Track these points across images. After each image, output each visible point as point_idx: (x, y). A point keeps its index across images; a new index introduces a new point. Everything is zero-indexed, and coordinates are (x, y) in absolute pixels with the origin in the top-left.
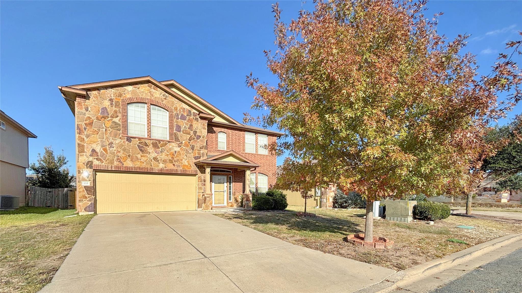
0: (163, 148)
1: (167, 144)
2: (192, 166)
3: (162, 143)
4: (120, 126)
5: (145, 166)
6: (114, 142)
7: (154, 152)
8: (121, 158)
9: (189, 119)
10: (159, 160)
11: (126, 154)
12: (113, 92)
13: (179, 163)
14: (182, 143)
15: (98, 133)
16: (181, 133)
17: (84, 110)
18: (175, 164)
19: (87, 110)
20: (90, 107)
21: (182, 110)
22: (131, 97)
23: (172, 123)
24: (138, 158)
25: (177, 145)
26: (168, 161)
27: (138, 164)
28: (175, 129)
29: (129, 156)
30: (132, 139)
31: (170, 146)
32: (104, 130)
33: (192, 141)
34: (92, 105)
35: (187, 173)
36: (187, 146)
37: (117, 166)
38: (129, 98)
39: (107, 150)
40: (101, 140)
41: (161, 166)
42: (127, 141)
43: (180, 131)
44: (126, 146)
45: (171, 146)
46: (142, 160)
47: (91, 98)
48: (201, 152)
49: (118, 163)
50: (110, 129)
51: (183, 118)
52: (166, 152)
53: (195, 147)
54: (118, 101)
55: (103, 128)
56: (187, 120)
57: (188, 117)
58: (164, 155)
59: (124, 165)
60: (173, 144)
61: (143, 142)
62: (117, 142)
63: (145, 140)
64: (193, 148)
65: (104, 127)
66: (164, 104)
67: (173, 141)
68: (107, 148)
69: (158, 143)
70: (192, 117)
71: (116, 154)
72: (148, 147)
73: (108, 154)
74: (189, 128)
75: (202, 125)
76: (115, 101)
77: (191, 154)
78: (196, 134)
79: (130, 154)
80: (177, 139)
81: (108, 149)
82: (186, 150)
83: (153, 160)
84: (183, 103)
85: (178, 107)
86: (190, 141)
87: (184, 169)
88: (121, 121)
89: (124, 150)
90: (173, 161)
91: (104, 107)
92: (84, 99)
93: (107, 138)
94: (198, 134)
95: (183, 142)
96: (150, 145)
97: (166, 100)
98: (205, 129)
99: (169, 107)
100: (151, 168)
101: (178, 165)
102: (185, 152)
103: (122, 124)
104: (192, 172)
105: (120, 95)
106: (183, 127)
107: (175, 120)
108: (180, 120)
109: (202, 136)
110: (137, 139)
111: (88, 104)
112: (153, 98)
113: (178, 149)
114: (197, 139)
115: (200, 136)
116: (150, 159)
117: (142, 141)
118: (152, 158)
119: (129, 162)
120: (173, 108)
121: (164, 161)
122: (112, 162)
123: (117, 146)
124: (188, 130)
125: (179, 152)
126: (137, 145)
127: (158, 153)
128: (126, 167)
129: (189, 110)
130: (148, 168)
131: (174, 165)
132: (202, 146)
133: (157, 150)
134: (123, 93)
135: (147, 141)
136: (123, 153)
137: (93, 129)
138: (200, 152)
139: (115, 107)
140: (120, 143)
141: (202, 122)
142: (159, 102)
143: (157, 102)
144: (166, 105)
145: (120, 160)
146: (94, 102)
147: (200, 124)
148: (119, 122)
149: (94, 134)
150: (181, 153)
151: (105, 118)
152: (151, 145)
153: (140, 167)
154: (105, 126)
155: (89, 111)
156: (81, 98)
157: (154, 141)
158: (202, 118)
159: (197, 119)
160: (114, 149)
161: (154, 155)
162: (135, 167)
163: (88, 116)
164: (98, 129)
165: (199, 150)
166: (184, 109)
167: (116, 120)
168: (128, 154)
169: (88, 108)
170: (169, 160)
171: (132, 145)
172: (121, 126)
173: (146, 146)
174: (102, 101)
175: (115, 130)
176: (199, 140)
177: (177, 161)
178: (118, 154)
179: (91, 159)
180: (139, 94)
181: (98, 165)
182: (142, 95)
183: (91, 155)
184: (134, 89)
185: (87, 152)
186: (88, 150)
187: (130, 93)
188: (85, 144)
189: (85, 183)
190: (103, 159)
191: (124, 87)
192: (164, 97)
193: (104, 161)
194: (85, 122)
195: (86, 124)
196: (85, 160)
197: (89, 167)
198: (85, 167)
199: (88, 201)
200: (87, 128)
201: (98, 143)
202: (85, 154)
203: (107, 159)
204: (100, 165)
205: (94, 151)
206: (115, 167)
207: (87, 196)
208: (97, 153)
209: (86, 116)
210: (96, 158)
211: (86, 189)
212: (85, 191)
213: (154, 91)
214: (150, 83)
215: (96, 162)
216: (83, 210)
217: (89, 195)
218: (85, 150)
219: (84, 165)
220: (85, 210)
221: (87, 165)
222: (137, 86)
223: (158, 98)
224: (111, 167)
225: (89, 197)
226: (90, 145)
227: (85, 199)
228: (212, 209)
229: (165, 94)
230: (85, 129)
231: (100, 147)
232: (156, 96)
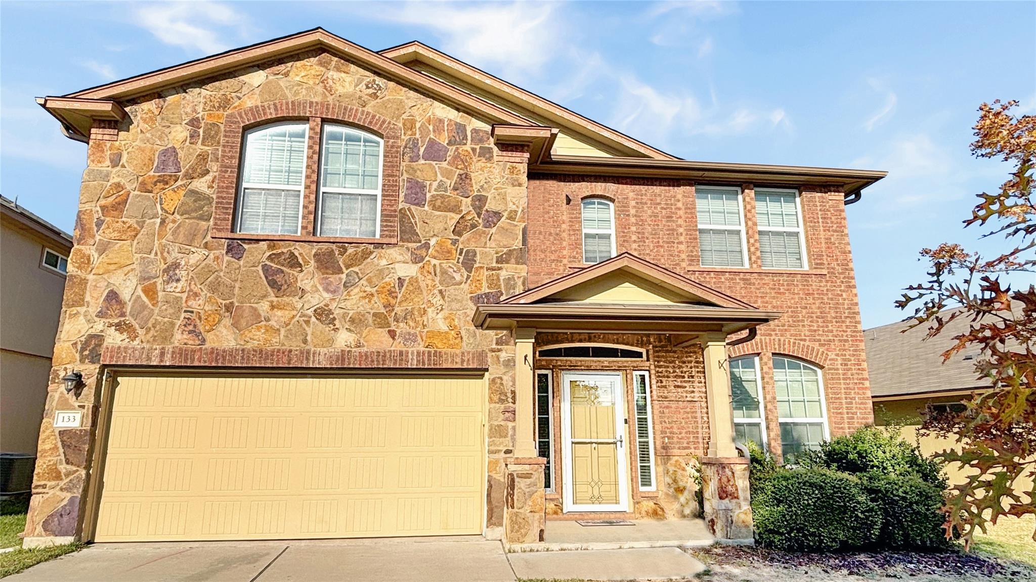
0: (356, 269)
1: (371, 253)
2: (463, 333)
3: (351, 251)
4: (211, 203)
5: (283, 345)
6: (183, 263)
7: (321, 289)
8: (200, 318)
9: (456, 157)
10: (334, 319)
11: (220, 301)
12: (205, 97)
13: (412, 324)
14: (427, 246)
15: (135, 236)
16: (426, 208)
17: (108, 163)
18: (398, 332)
19: (116, 161)
20: (128, 153)
21: (431, 128)
22: (260, 104)
23: (393, 176)
24: (260, 315)
25: (408, 256)
26: (370, 319)
27: (256, 338)
28: (402, 195)
29: (229, 308)
30: (246, 246)
31: (381, 260)
32: (159, 220)
33: (466, 236)
34: (134, 144)
35: (444, 366)
36: (445, 254)
37: (181, 349)
38: (251, 109)
39: (156, 293)
40: (142, 258)
41: (344, 339)
42: (227, 253)
43: (420, 203)
44: (222, 274)
45: (384, 262)
46: (272, 323)
47: (135, 123)
48: (503, 274)
49: (185, 336)
50: (178, 217)
51: (434, 153)
52: (365, 283)
53: (478, 258)
54: (215, 121)
55: (155, 216)
56: (448, 159)
57: (454, 148)
58: (357, 297)
59: (208, 345)
60: (393, 252)
61: (283, 253)
62: (194, 259)
63: (290, 245)
64: (469, 262)
65: (160, 212)
66: (368, 113)
67: (394, 241)
68: (158, 284)
69: (337, 253)
70: (468, 147)
71: (184, 305)
72: (301, 271)
73: (160, 304)
74: (455, 189)
75: (507, 171)
76: (206, 124)
77: (462, 286)
78: (481, 208)
79: (235, 300)
80: (408, 233)
81: (159, 287)
82: (444, 272)
83: (313, 319)
84: (436, 104)
85: (417, 118)
86: (460, 235)
87: (432, 350)
88: (216, 187)
89: (214, 288)
90: (391, 320)
91: (170, 146)
92: (112, 131)
93: (163, 248)
94: (491, 205)
95: (433, 242)
96: (307, 263)
97: (378, 100)
98: (520, 185)
99: (384, 122)
100: (302, 353)
101: (409, 334)
102: (437, 279)
103: (218, 198)
104: (463, 361)
105: (225, 103)
106: (435, 185)
107: (404, 164)
108: (422, 161)
109: (505, 214)
110: (263, 245)
111: (123, 143)
112: (330, 99)
113: (408, 270)
114: (488, 224)
115: (498, 215)
116: (303, 315)
117: (280, 251)
118: (310, 312)
119: (225, 332)
120: (401, 125)
121: (356, 322)
122: (165, 335)
123: (191, 274)
124: (453, 194)
125: (414, 280)
126: (260, 268)
127: (334, 292)
128: (212, 353)
129: (456, 123)
130: (290, 351)
131: (392, 334)
132: (505, 250)
133: (333, 278)
134: (233, 95)
135: (299, 250)
136: (209, 300)
137: (123, 222)
138: (498, 276)
139: (203, 144)
140: (203, 264)
141: (507, 159)
142: (351, 109)
143: (345, 109)
144: (374, 117)
145: (195, 326)
146: (140, 136)
147: (497, 170)
148: (208, 192)
149: (123, 237)
150: (423, 285)
151: (167, 183)
152: (312, 262)
153: (261, 351)
154: (162, 209)
155: (123, 166)
156: (104, 128)
157: (325, 246)
158: (506, 145)
159: (486, 153)
160: (180, 285)
161: (317, 298)
162: (243, 350)
163: (116, 180)
164: (138, 222)
165: (493, 269)
166: (441, 121)
167: (201, 185)
168: (224, 302)
169: (120, 156)
170: (375, 315)
171: (243, 269)
172: (214, 205)
173: (291, 267)
174: (167, 130)
175: (194, 218)
176: (494, 230)
177: (405, 318)
178: (190, 303)
179: (99, 326)
180: (287, 92)
181: (119, 348)
182: (296, 93)
183: (101, 315)
184: (271, 78)
185: (92, 302)
186: (95, 295)
187: (257, 91)
188: (91, 277)
189: (66, 419)
190: (137, 326)
191: (241, 78)
192: (371, 91)
193: (141, 332)
194: (103, 202)
195: (103, 208)
196: (80, 332)
197: (87, 356)
198: (78, 356)
199: (61, 489)
200: (107, 219)
201: (129, 268)
202: (82, 310)
203: (150, 325)
204: (125, 348)
205: (113, 296)
206: (173, 352)
207: (63, 468)
208: (121, 303)
209: (109, 184)
210: (117, 321)
211: (62, 442)
212: (61, 450)
213: (336, 75)
214: (328, 52)
215: (114, 339)
216: (39, 529)
217: (69, 467)
218: (88, 298)
219: (74, 351)
220: (46, 525)
221: (83, 349)
222: (282, 67)
223: (350, 96)
224: (162, 354)
225: (67, 475)
226: (105, 276)
227: (53, 483)
228: (541, 539)
229: (374, 81)
230: (99, 224)
231: (135, 281)
232: (341, 90)
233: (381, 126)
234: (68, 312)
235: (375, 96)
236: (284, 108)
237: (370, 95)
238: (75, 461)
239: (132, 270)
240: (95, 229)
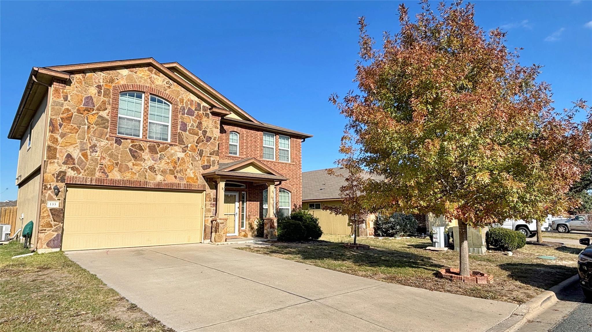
0: (163, 153)
1: (169, 147)
2: (198, 178)
3: (161, 146)
4: (108, 122)
5: (138, 179)
6: (98, 145)
7: (151, 159)
8: (106, 167)
9: (198, 115)
10: (156, 171)
11: (113, 161)
12: (103, 76)
13: (182, 174)
14: (187, 147)
15: (77, 132)
16: (187, 133)
17: (62, 99)
18: (178, 176)
19: (66, 99)
20: (71, 96)
21: (189, 103)
22: (126, 84)
23: (176, 120)
24: (129, 167)
25: (181, 150)
26: (168, 171)
27: (128, 176)
28: (179, 127)
29: (117, 164)
30: (122, 140)
31: (172, 150)
32: (87, 127)
33: (200, 144)
34: (73, 92)
35: (192, 189)
36: (193, 150)
37: (99, 179)
38: (123, 85)
39: (87, 156)
40: (81, 142)
41: (159, 178)
42: (115, 143)
43: (185, 131)
44: (113, 151)
45: (173, 151)
46: (133, 171)
47: (73, 83)
48: (212, 159)
49: (100, 174)
50: (95, 126)
51: (190, 113)
52: (167, 158)
53: (204, 153)
54: (108, 88)
55: (85, 124)
56: (195, 116)
57: (197, 112)
58: (164, 163)
59: (109, 178)
60: (176, 148)
61: (137, 145)
62: (102, 144)
63: (139, 142)
64: (201, 154)
65: (87, 123)
66: (167, 94)
67: (176, 144)
68: (88, 153)
69: (156, 146)
70: (201, 112)
71: (99, 162)
72: (144, 152)
73: (89, 161)
74: (197, 127)
75: (214, 123)
76: (105, 89)
77: (199, 162)
78: (205, 135)
79: (119, 161)
80: (181, 142)
81: (89, 154)
82: (193, 156)
83: (148, 170)
84: (191, 94)
85: (184, 98)
86: (198, 144)
87: (189, 183)
88: (110, 115)
89: (111, 156)
90: (175, 172)
91: (89, 95)
92: (63, 85)
93: (89, 138)
94: (208, 134)
95: (189, 145)
96: (146, 149)
97: (170, 89)
98: (218, 128)
99: (173, 98)
100: (145, 182)
101: (181, 177)
102: (191, 159)
103: (111, 120)
104: (198, 187)
105: (112, 81)
106: (190, 125)
107: (180, 115)
108: (186, 115)
109: (213, 138)
110: (129, 141)
111: (68, 91)
112: (153, 86)
113: (181, 155)
114: (207, 141)
115: (210, 138)
116: (145, 168)
117: (135, 144)
118: (147, 167)
119: (116, 173)
120: (179, 100)
121: (164, 172)
122: (93, 173)
123: (101, 150)
124: (196, 129)
125: (183, 159)
126: (128, 150)
127: (155, 161)
128: (111, 181)
129: (198, 103)
130: (140, 181)
131: (176, 177)
132: (212, 151)
133: (155, 156)
134: (115, 78)
135: (142, 144)
136: (109, 160)
137: (72, 126)
138: (210, 159)
139: (104, 97)
140: (106, 146)
141: (214, 118)
142: (161, 91)
143: (159, 91)
144: (169, 96)
145: (104, 170)
146: (76, 89)
147: (211, 122)
148: (107, 117)
149: (72, 132)
150: (186, 160)
151: (89, 111)
152: (147, 149)
153: (130, 181)
154: (88, 122)
155: (69, 101)
156: (60, 83)
157: (152, 143)
158: (214, 114)
159: (207, 115)
160: (97, 153)
161: (150, 163)
162: (123, 180)
163: (67, 107)
164: (77, 126)
165: (208, 157)
166: (192, 101)
167: (104, 114)
168: (115, 162)
169: (67, 96)
170: (170, 170)
171: (121, 149)
172: (110, 122)
173: (140, 150)
174: (87, 88)
175: (101, 127)
176: (209, 143)
177: (180, 172)
178: (102, 161)
179: (64, 168)
180: (136, 80)
181: (73, 177)
182: (140, 81)
183: (64, 163)
184: (130, 73)
185: (60, 158)
186: (61, 155)
187: (125, 78)
188: (58, 147)
189: (52, 204)
190: (80, 169)
191: (118, 71)
192: (168, 85)
193: (82, 171)
194: (62, 116)
195: (62, 119)
196: (55, 170)
197: (59, 180)
198: (55, 179)
199: (53, 231)
200: (64, 124)
201: (76, 145)
202: (56, 161)
203: (86, 168)
204: (76, 177)
205: (69, 156)
206: (96, 180)
207: (53, 223)
208: (73, 159)
209: (64, 108)
210: (72, 166)
211: (52, 213)
212: (51, 216)
213: (155, 76)
214: (152, 66)
215: (71, 173)
216: (45, 246)
217: (55, 223)
218: (58, 156)
219: (53, 177)
220: (48, 245)
221: (57, 177)
222: (134, 69)
223: (161, 86)
224: (91, 180)
225: (55, 225)
226: (65, 148)
227: (49, 229)
228: (226, 241)
229: (169, 81)
230: (61, 125)
231: (78, 151)
232: (157, 83)
233: (172, 99)
234: (49, 162)
235: (169, 87)
236: (136, 87)
237: (168, 87)
238: (58, 220)
239: (77, 146)
240: (59, 127)
